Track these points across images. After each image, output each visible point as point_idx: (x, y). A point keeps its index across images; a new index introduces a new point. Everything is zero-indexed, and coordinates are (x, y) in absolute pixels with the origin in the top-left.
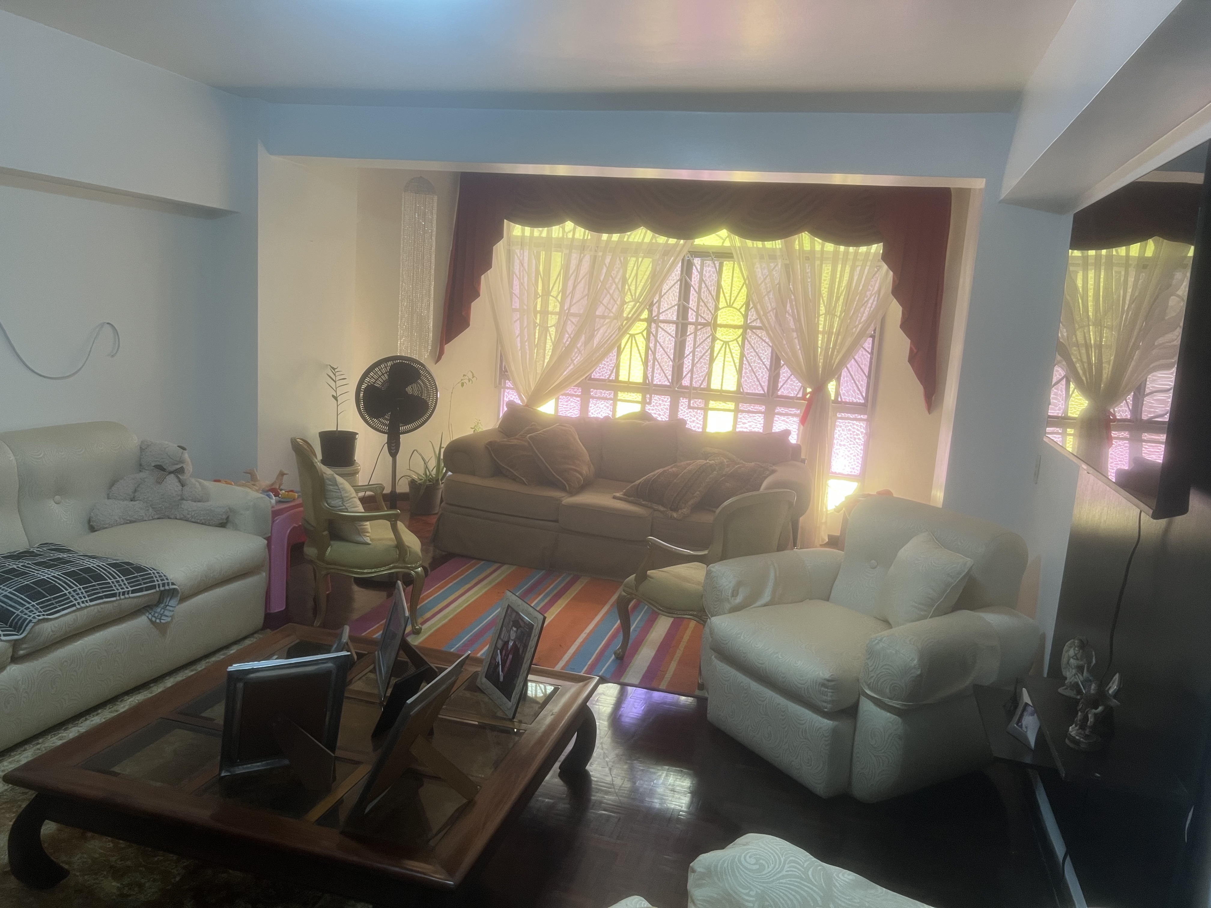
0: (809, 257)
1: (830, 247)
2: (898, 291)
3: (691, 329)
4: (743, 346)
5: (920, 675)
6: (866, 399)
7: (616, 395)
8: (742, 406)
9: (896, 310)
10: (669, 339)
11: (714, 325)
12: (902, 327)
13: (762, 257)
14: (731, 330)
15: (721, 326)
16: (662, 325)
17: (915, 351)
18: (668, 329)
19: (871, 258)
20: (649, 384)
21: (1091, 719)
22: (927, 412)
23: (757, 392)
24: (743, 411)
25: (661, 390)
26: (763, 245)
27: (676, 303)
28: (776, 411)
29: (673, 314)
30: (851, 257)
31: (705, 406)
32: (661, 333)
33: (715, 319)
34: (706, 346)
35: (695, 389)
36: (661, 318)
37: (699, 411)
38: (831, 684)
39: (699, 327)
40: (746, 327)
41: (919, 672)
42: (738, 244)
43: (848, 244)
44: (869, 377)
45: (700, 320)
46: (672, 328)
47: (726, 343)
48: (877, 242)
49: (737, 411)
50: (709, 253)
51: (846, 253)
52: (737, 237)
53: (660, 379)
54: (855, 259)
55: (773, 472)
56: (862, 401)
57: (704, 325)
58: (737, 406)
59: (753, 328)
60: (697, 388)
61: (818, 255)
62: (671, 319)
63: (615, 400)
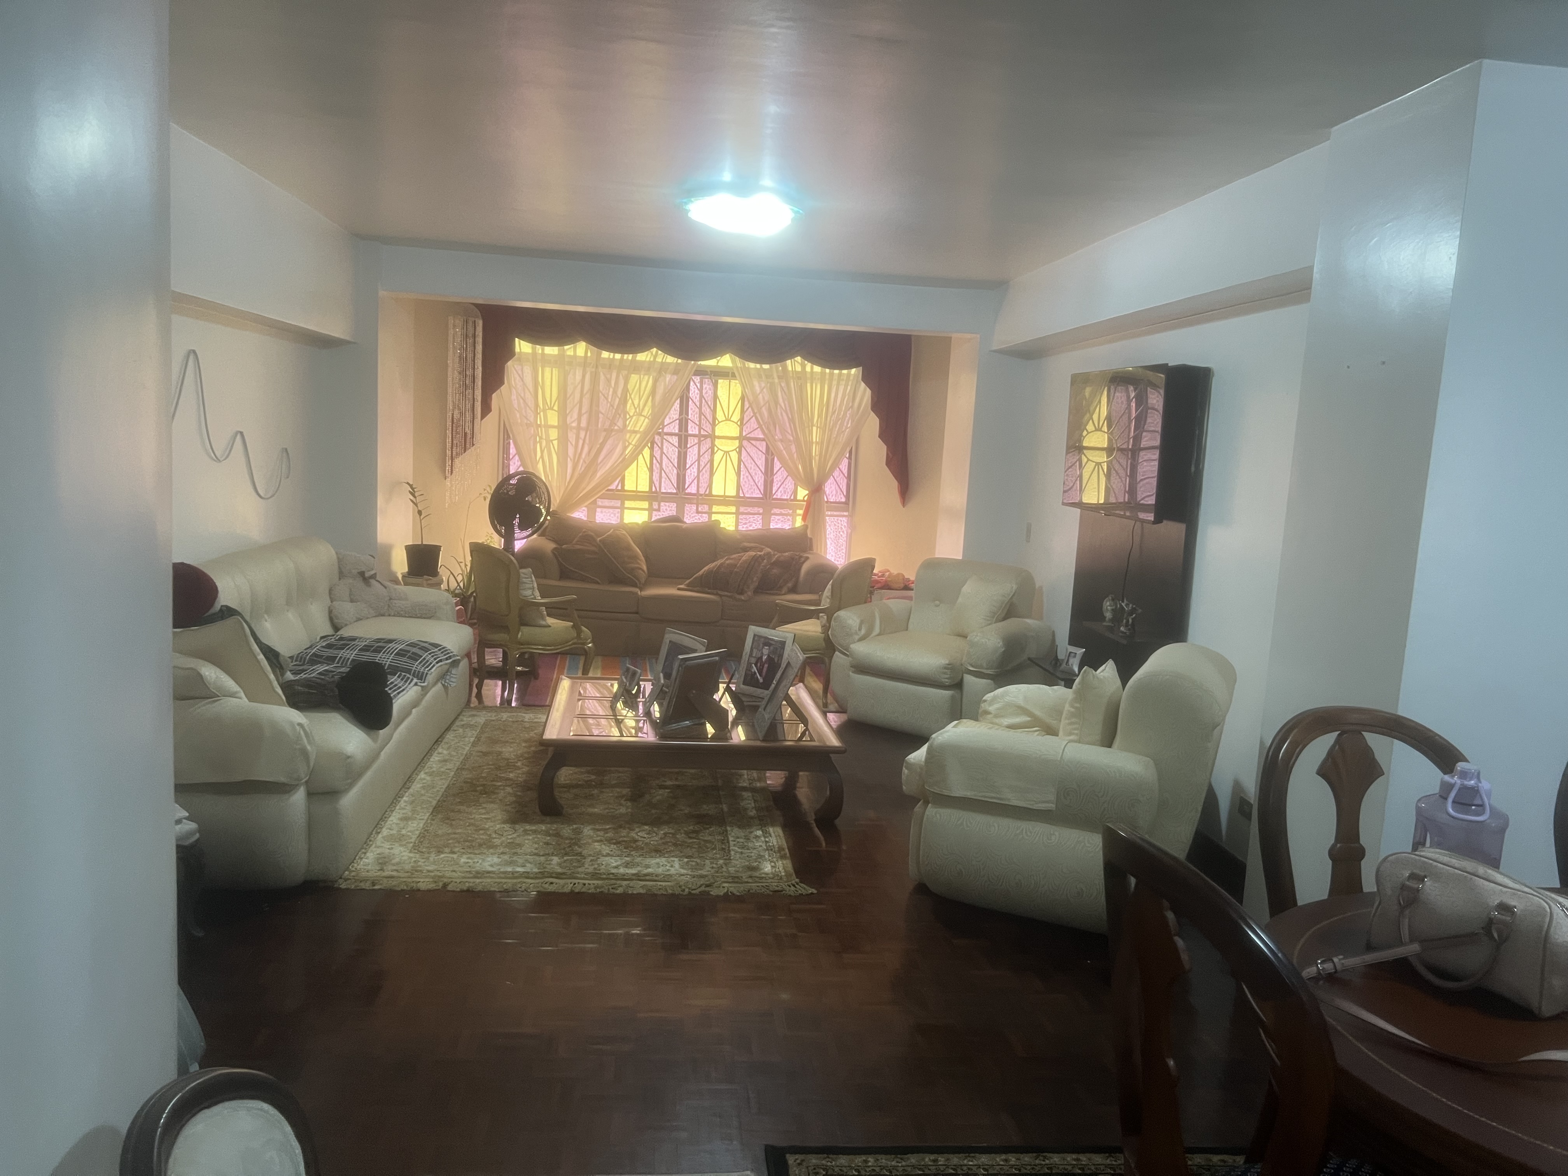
0: (801, 377)
1: (817, 369)
2: (877, 406)
3: (691, 441)
4: (740, 453)
5: (1004, 651)
6: (847, 497)
7: (623, 504)
8: (742, 509)
9: (873, 423)
10: (673, 450)
11: (712, 437)
12: (879, 437)
13: (760, 377)
14: (730, 441)
15: (720, 437)
16: (665, 437)
17: (890, 455)
18: (671, 441)
19: (851, 378)
20: (656, 492)
21: (1130, 621)
22: (901, 506)
23: (754, 496)
24: (743, 513)
25: (668, 497)
26: (761, 367)
27: (677, 418)
28: (772, 512)
29: (675, 426)
30: (836, 377)
31: (709, 510)
32: (665, 444)
33: (713, 430)
34: (707, 457)
35: (701, 495)
36: (665, 430)
37: (704, 515)
38: (950, 666)
39: (702, 439)
40: (741, 438)
41: (1003, 649)
42: (739, 365)
43: (832, 368)
44: (849, 478)
45: (703, 432)
46: (675, 440)
47: (727, 453)
48: (856, 366)
49: (737, 513)
50: (707, 371)
51: (832, 375)
52: (738, 358)
53: (668, 487)
54: (839, 380)
55: (807, 558)
56: (843, 500)
57: (706, 437)
58: (737, 509)
59: (749, 439)
60: (702, 494)
61: (808, 376)
62: (673, 431)
63: (622, 508)
